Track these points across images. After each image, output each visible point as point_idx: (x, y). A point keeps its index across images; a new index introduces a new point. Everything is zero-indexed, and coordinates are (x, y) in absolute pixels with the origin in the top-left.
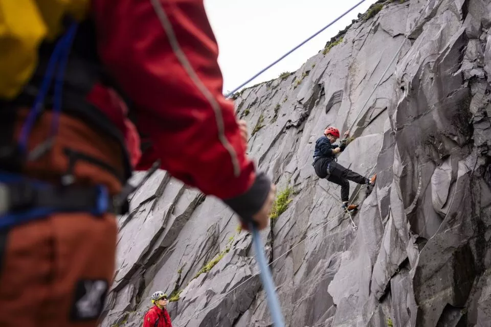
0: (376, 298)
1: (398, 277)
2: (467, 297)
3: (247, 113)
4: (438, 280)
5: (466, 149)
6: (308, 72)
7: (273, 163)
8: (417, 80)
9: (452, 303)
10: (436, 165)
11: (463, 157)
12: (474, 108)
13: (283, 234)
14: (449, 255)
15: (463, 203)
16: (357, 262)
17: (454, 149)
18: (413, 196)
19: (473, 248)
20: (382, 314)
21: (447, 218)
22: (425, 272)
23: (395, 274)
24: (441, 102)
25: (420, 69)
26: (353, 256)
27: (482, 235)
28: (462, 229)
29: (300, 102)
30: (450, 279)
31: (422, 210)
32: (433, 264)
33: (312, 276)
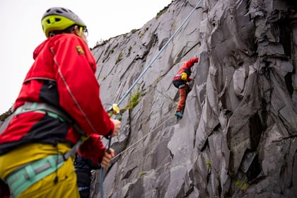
0: (199, 149)
1: (213, 135)
2: (258, 144)
3: (113, 51)
4: (241, 135)
5: (253, 59)
6: (147, 29)
7: (129, 79)
8: (223, 19)
9: (249, 148)
10: (236, 68)
11: (251, 63)
12: (258, 34)
13: (136, 118)
14: (246, 120)
15: (253, 90)
16: (185, 129)
17: (246, 59)
18: (222, 87)
19: (260, 115)
20: (203, 158)
21: (245, 98)
22: (233, 130)
23: (211, 134)
24: (238, 31)
25: (224, 13)
26: (181, 126)
27: (265, 108)
28: (253, 104)
29: (143, 45)
30: (248, 133)
31: (228, 94)
32: (238, 125)
33: (155, 141)
